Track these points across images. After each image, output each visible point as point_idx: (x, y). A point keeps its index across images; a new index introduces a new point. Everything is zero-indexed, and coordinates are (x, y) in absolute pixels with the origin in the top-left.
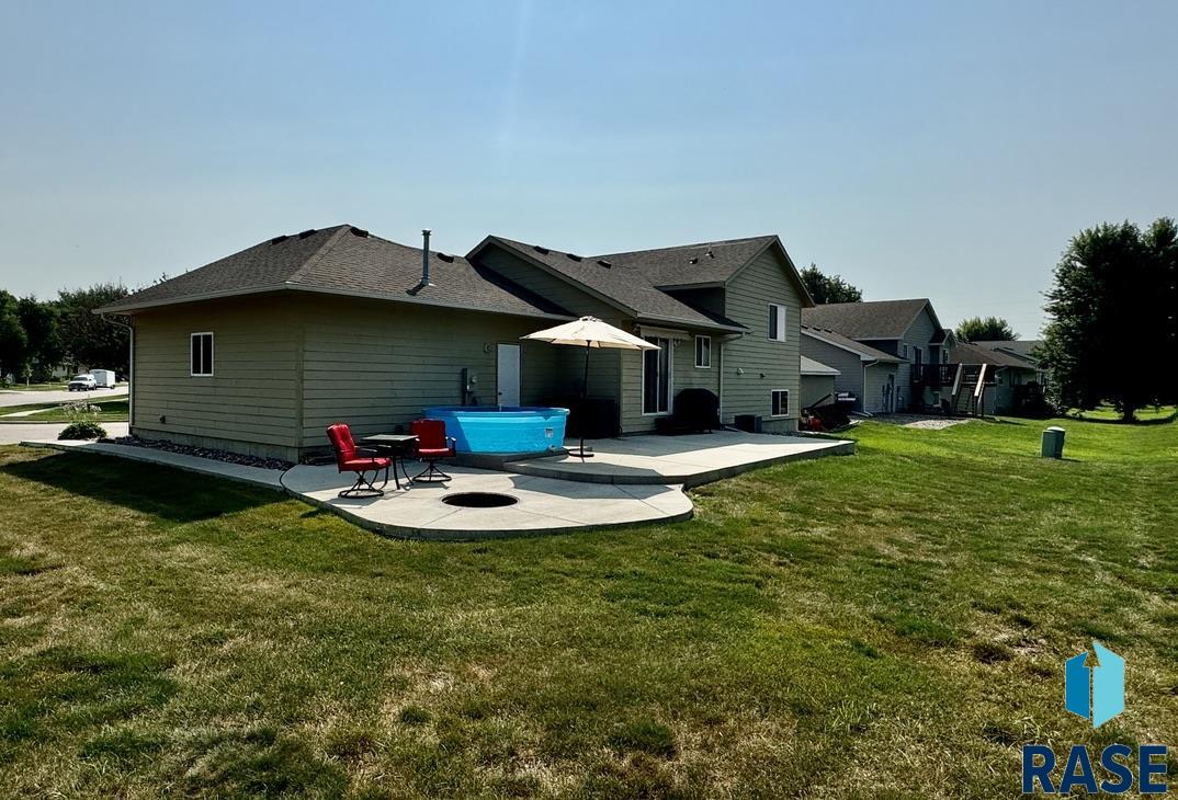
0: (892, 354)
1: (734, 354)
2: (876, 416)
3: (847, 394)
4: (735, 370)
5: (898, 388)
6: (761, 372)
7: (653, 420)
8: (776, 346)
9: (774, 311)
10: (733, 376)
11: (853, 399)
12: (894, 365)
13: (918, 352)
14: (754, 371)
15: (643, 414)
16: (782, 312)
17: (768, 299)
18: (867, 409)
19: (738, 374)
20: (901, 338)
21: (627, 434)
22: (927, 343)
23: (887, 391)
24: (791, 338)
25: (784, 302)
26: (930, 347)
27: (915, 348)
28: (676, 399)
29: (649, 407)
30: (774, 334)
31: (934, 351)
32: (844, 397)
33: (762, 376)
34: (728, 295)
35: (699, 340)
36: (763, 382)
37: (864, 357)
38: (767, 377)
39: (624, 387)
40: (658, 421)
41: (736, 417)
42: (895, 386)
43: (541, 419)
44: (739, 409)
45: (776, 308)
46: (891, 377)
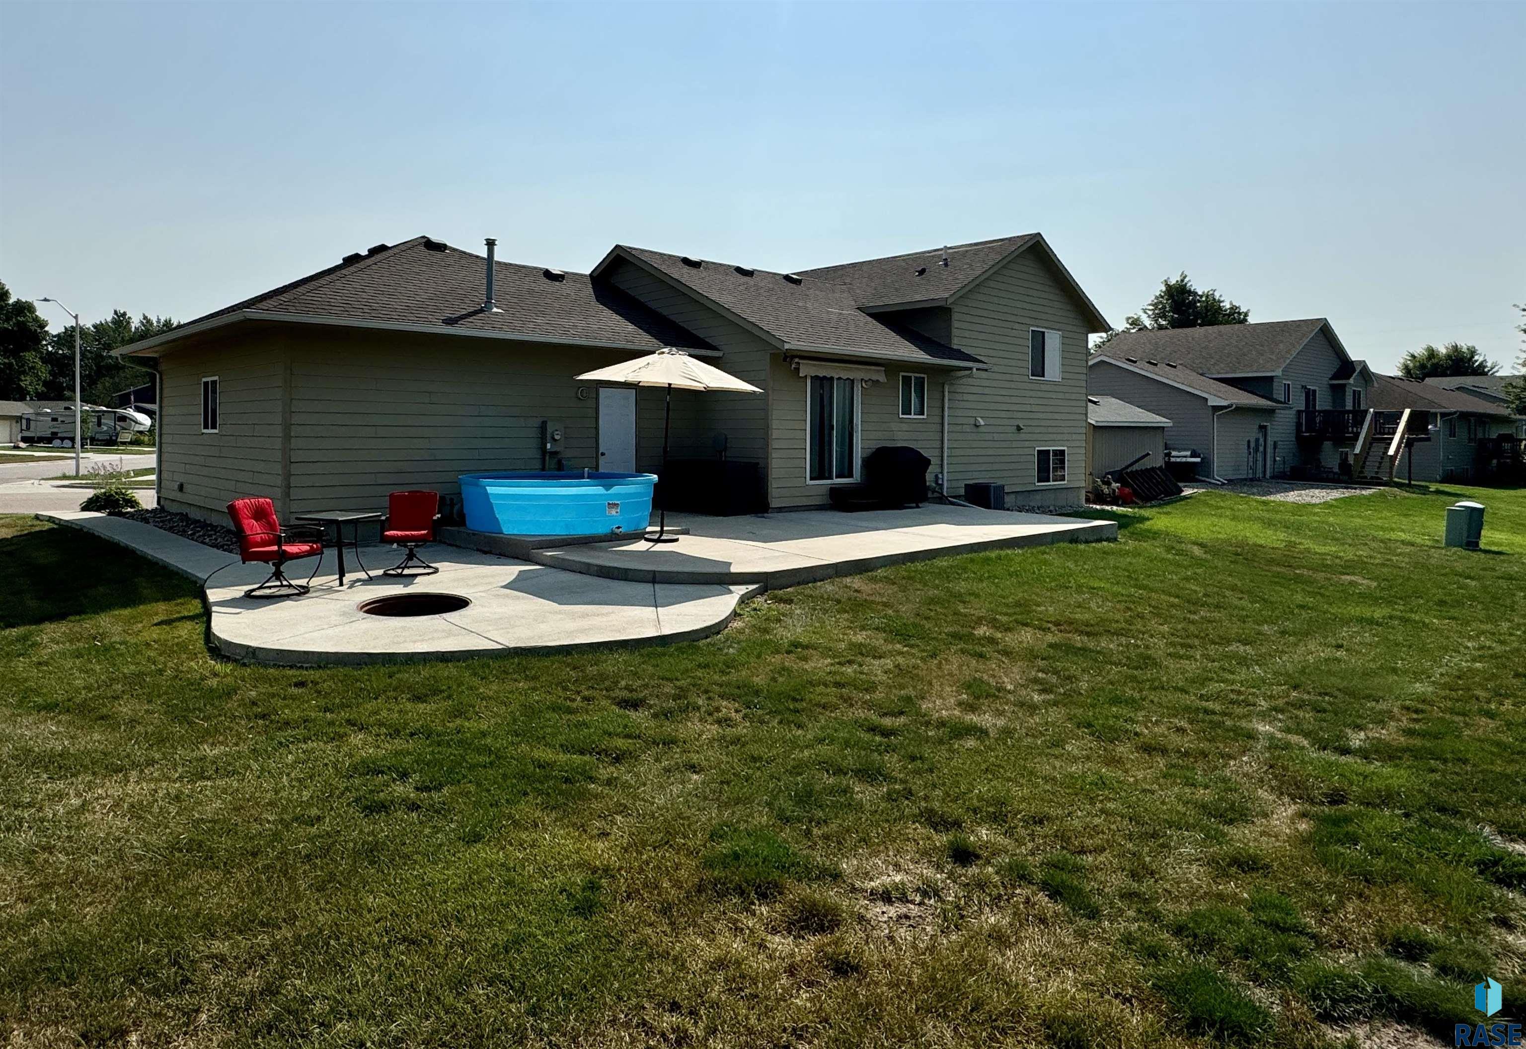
0: (1263, 397)
1: (966, 397)
2: (1232, 483)
3: (1188, 453)
4: (972, 421)
5: (1275, 443)
6: (1016, 423)
7: (824, 491)
8: (1043, 387)
9: (1039, 341)
10: (967, 429)
11: (1198, 460)
12: (1270, 412)
13: (1310, 396)
14: (1006, 422)
15: (809, 482)
16: (1053, 342)
17: (1028, 321)
18: (1218, 475)
19: (977, 426)
20: (1278, 373)
21: (780, 510)
22: (1325, 381)
23: (1254, 448)
24: (1067, 376)
25: (1057, 326)
26: (1333, 387)
27: (1304, 387)
28: (867, 462)
29: (820, 471)
30: (1039, 369)
31: (1338, 391)
32: (1182, 456)
33: (1019, 429)
34: (955, 316)
35: (907, 381)
36: (1023, 436)
37: (1213, 401)
38: (1025, 430)
39: (775, 444)
40: (834, 492)
41: (966, 485)
42: (1270, 443)
43: (600, 490)
44: (976, 475)
45: (1043, 333)
46: (1263, 428)
